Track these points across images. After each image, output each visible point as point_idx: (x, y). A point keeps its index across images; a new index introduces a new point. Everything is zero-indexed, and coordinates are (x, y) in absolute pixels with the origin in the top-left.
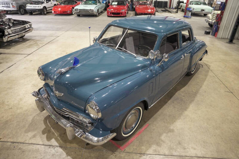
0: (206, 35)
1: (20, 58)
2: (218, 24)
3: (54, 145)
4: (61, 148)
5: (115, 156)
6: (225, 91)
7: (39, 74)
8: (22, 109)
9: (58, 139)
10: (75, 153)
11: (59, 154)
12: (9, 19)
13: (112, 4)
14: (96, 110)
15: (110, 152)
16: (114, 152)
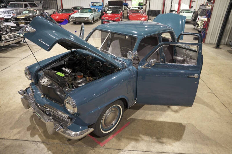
0: (194, 41)
1: (15, 62)
2: (205, 30)
3: (37, 141)
4: (43, 144)
5: (95, 151)
6: (208, 92)
7: (26, 74)
8: (11, 108)
9: (42, 135)
10: (57, 148)
11: (41, 149)
12: (7, 25)
13: (107, 12)
14: (72, 105)
15: (90, 148)
16: (94, 147)
